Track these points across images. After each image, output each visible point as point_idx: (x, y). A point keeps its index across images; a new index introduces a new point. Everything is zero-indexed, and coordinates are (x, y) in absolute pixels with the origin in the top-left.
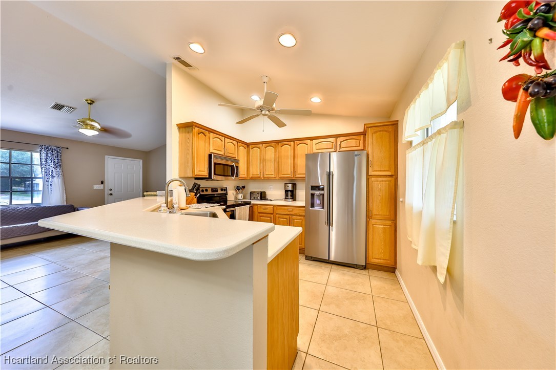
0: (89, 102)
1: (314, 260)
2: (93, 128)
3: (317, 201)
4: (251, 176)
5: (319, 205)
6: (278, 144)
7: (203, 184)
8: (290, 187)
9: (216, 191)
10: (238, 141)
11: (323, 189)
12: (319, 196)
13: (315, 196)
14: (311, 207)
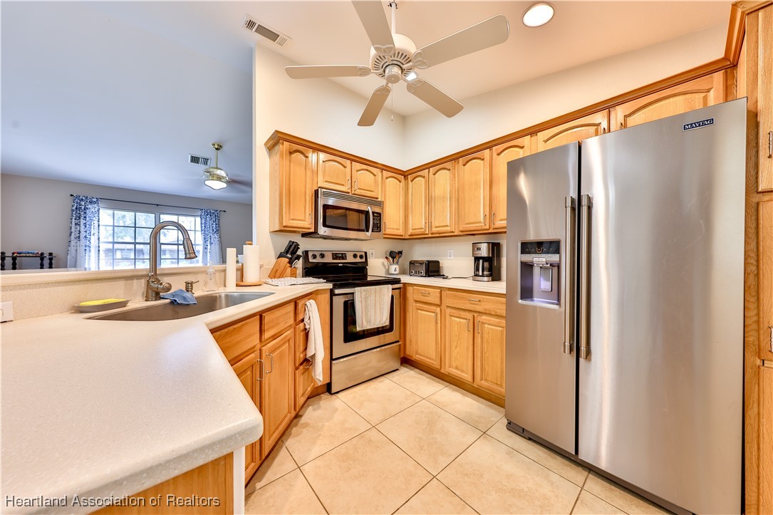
0: (216, 147)
1: (530, 439)
2: (219, 178)
3: (542, 283)
4: (410, 232)
5: (545, 294)
6: (458, 163)
7: (305, 245)
8: (484, 251)
9: (343, 256)
10: (384, 168)
11: (557, 251)
12: (546, 268)
13: (536, 271)
14: (522, 298)
